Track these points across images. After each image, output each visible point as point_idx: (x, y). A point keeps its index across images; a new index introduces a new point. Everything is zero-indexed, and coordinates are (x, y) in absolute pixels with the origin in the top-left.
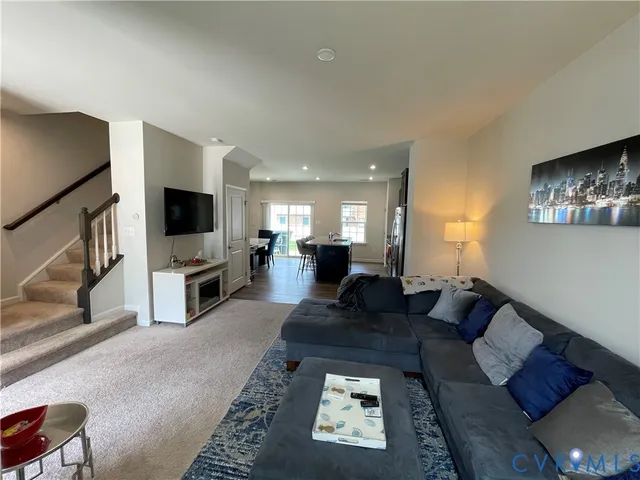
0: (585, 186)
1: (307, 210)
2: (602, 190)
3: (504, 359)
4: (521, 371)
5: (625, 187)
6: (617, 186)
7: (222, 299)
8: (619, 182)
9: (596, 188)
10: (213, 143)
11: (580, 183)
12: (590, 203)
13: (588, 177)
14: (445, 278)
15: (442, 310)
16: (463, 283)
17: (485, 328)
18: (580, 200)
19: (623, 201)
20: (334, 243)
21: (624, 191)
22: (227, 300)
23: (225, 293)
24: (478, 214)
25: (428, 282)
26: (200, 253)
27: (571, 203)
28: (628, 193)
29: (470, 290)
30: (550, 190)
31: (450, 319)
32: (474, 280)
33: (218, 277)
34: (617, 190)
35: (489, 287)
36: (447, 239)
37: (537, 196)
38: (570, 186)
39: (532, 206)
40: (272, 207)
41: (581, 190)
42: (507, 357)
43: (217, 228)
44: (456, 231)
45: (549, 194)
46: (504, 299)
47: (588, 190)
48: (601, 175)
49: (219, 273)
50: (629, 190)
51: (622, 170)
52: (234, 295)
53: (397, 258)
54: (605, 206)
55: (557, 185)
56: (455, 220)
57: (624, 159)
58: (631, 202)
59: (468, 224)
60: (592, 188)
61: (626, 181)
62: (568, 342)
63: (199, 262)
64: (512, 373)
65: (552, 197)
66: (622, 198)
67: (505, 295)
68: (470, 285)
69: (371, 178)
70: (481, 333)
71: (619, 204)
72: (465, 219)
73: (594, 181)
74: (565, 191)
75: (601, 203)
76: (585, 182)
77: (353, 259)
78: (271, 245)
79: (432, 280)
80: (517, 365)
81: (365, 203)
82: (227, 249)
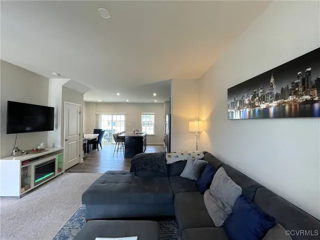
0: (254, 97)
1: (123, 118)
2: (263, 99)
3: (221, 206)
4: (232, 214)
5: (274, 96)
6: (270, 96)
7: (57, 175)
8: (271, 93)
9: (259, 98)
10: (54, 77)
11: (251, 96)
12: (257, 106)
13: (255, 92)
14: (190, 152)
15: (188, 172)
16: (199, 155)
17: (210, 183)
18: (252, 105)
19: (275, 104)
20: (136, 135)
21: (274, 98)
22: (62, 174)
23: (60, 170)
24: (205, 117)
25: (180, 156)
26: (42, 145)
27: (248, 107)
28: (276, 100)
29: (202, 159)
30: (237, 100)
31: (192, 177)
32: (205, 153)
33: (55, 159)
34: (271, 98)
35: (212, 156)
36: (190, 130)
37: (231, 105)
38: (246, 98)
39: (229, 111)
40: (103, 116)
41: (252, 99)
42: (223, 205)
43: (57, 128)
44: (194, 126)
45: (237, 103)
46: (219, 164)
47: (256, 99)
48: (261, 91)
49: (56, 157)
50: (277, 97)
51: (272, 86)
52: (68, 170)
53: (168, 142)
54: (265, 107)
55: (240, 98)
56: (193, 120)
57: (272, 80)
58: (279, 104)
59: (200, 122)
60: (257, 98)
61: (275, 92)
62: (256, 191)
63: (38, 151)
64: (227, 216)
65: (238, 105)
66: (274, 102)
67: (220, 162)
68: (203, 156)
69: (155, 101)
70: (208, 186)
71: (273, 105)
72: (199, 120)
73: (258, 95)
74: (244, 101)
75: (263, 106)
76: (254, 95)
77: (147, 143)
78: (100, 137)
79: (182, 154)
80: (229, 209)
81: (154, 113)
82: (64, 141)
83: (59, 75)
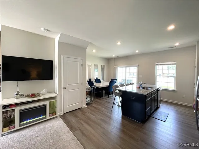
1: (135, 69)
49: (46, 103)
81: (175, 63)
82: (62, 89)
83: (48, 30)
